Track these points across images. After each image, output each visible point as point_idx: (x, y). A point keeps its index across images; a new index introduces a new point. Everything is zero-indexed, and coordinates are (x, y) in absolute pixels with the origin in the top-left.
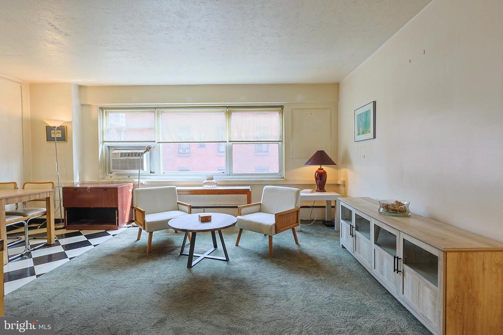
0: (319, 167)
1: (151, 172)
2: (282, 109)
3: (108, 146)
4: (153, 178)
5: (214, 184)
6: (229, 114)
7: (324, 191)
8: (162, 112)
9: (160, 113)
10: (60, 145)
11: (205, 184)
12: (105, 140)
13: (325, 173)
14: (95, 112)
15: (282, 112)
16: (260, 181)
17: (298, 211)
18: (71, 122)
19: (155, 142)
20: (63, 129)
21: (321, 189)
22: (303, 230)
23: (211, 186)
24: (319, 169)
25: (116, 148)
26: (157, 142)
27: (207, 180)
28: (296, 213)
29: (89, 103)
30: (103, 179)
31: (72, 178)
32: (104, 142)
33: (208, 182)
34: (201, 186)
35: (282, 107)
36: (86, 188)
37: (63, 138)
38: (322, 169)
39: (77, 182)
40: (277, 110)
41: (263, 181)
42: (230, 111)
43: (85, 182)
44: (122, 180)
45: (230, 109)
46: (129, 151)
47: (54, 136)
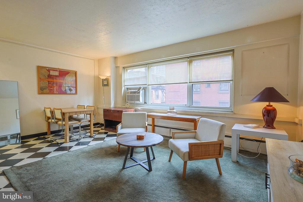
0: (267, 103)
1: (145, 103)
2: (234, 52)
3: (127, 88)
4: (146, 107)
5: (174, 112)
6: (190, 62)
7: (273, 128)
8: (151, 66)
9: (150, 67)
10: (106, 88)
11: (168, 112)
12: (125, 85)
13: (274, 110)
14: (121, 69)
15: (233, 55)
16: (211, 113)
17: (221, 144)
18: (110, 76)
19: (146, 85)
20: (107, 80)
21: (269, 126)
22: (241, 161)
23: (173, 114)
24: (267, 106)
25: (130, 89)
26: (147, 85)
27: (170, 109)
28: (219, 146)
29: (118, 66)
30: (124, 106)
31: (110, 104)
32: (125, 86)
33: (171, 111)
34: (166, 113)
35: (233, 50)
36: (111, 110)
37: (107, 85)
38: (271, 106)
39: (112, 106)
40: (229, 55)
41: (213, 113)
42: (191, 60)
43: (117, 107)
44: (131, 107)
45: (191, 59)
46: (134, 91)
47: (105, 83)
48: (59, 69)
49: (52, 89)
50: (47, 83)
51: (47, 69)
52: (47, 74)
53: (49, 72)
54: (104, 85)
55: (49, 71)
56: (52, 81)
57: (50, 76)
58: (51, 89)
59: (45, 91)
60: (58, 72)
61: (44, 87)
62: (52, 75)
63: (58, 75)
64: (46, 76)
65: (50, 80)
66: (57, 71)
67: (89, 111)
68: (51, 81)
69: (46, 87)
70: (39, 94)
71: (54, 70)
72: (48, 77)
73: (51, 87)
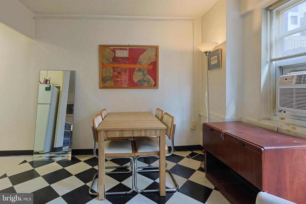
3: (281, 67)
12: (274, 57)
20: (217, 53)
31: (223, 110)
32: (272, 60)
47: (213, 63)
48: (129, 46)
49: (118, 79)
50: (112, 71)
51: (112, 48)
52: (112, 57)
53: (115, 53)
54: (210, 67)
55: (114, 51)
56: (119, 68)
57: (116, 59)
58: (117, 81)
59: (108, 83)
60: (128, 51)
61: (108, 77)
62: (118, 58)
63: (128, 56)
64: (110, 59)
65: (115, 65)
66: (126, 49)
67: (156, 130)
68: (117, 68)
69: (111, 77)
70: (101, 88)
71: (122, 48)
72: (113, 61)
73: (117, 77)
